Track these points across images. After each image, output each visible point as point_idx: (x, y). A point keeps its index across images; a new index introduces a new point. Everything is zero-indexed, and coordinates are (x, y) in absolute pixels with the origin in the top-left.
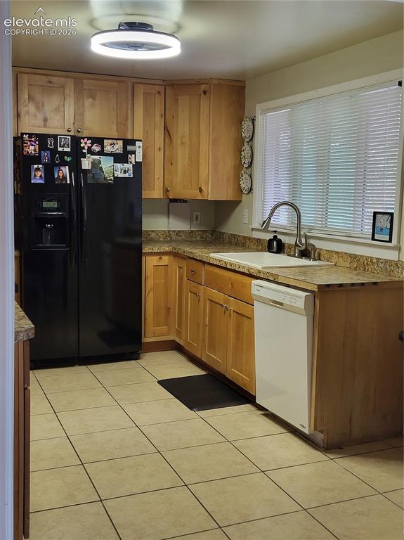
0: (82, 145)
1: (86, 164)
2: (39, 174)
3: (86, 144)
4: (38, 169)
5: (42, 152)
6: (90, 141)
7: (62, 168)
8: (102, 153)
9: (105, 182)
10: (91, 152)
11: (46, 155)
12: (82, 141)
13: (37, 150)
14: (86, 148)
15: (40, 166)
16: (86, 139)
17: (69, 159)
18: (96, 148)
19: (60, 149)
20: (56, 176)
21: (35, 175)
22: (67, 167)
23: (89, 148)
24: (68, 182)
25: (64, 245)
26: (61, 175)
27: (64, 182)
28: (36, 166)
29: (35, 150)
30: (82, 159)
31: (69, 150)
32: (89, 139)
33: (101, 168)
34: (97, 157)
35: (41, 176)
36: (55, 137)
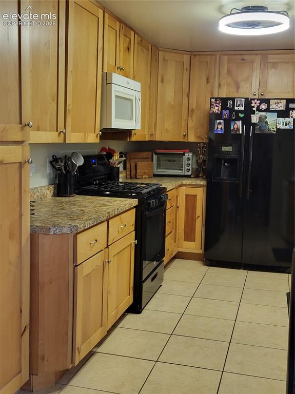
0: (253, 105)
1: (255, 119)
2: (220, 126)
3: (255, 104)
4: (220, 123)
5: (224, 111)
6: (259, 101)
7: (237, 122)
8: (268, 110)
9: (268, 132)
10: (259, 110)
11: (226, 113)
12: (253, 101)
13: (220, 110)
14: (256, 107)
15: (222, 121)
16: (256, 100)
17: (241, 115)
18: (264, 107)
19: (236, 108)
20: (232, 128)
21: (217, 128)
22: (241, 121)
23: (258, 107)
24: (241, 133)
25: (235, 179)
26: (236, 127)
27: (238, 133)
28: (218, 121)
29: (218, 110)
30: (251, 115)
31: (243, 109)
32: (258, 100)
33: (266, 122)
34: (264, 114)
35: (221, 128)
36: (233, 99)
